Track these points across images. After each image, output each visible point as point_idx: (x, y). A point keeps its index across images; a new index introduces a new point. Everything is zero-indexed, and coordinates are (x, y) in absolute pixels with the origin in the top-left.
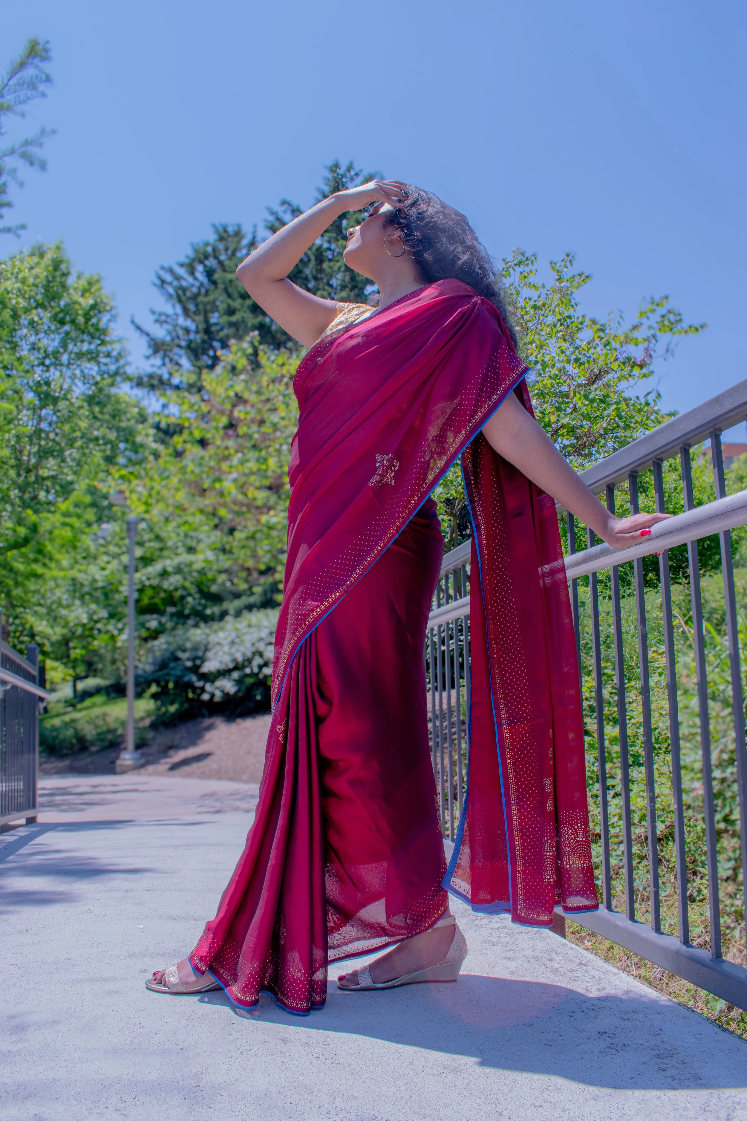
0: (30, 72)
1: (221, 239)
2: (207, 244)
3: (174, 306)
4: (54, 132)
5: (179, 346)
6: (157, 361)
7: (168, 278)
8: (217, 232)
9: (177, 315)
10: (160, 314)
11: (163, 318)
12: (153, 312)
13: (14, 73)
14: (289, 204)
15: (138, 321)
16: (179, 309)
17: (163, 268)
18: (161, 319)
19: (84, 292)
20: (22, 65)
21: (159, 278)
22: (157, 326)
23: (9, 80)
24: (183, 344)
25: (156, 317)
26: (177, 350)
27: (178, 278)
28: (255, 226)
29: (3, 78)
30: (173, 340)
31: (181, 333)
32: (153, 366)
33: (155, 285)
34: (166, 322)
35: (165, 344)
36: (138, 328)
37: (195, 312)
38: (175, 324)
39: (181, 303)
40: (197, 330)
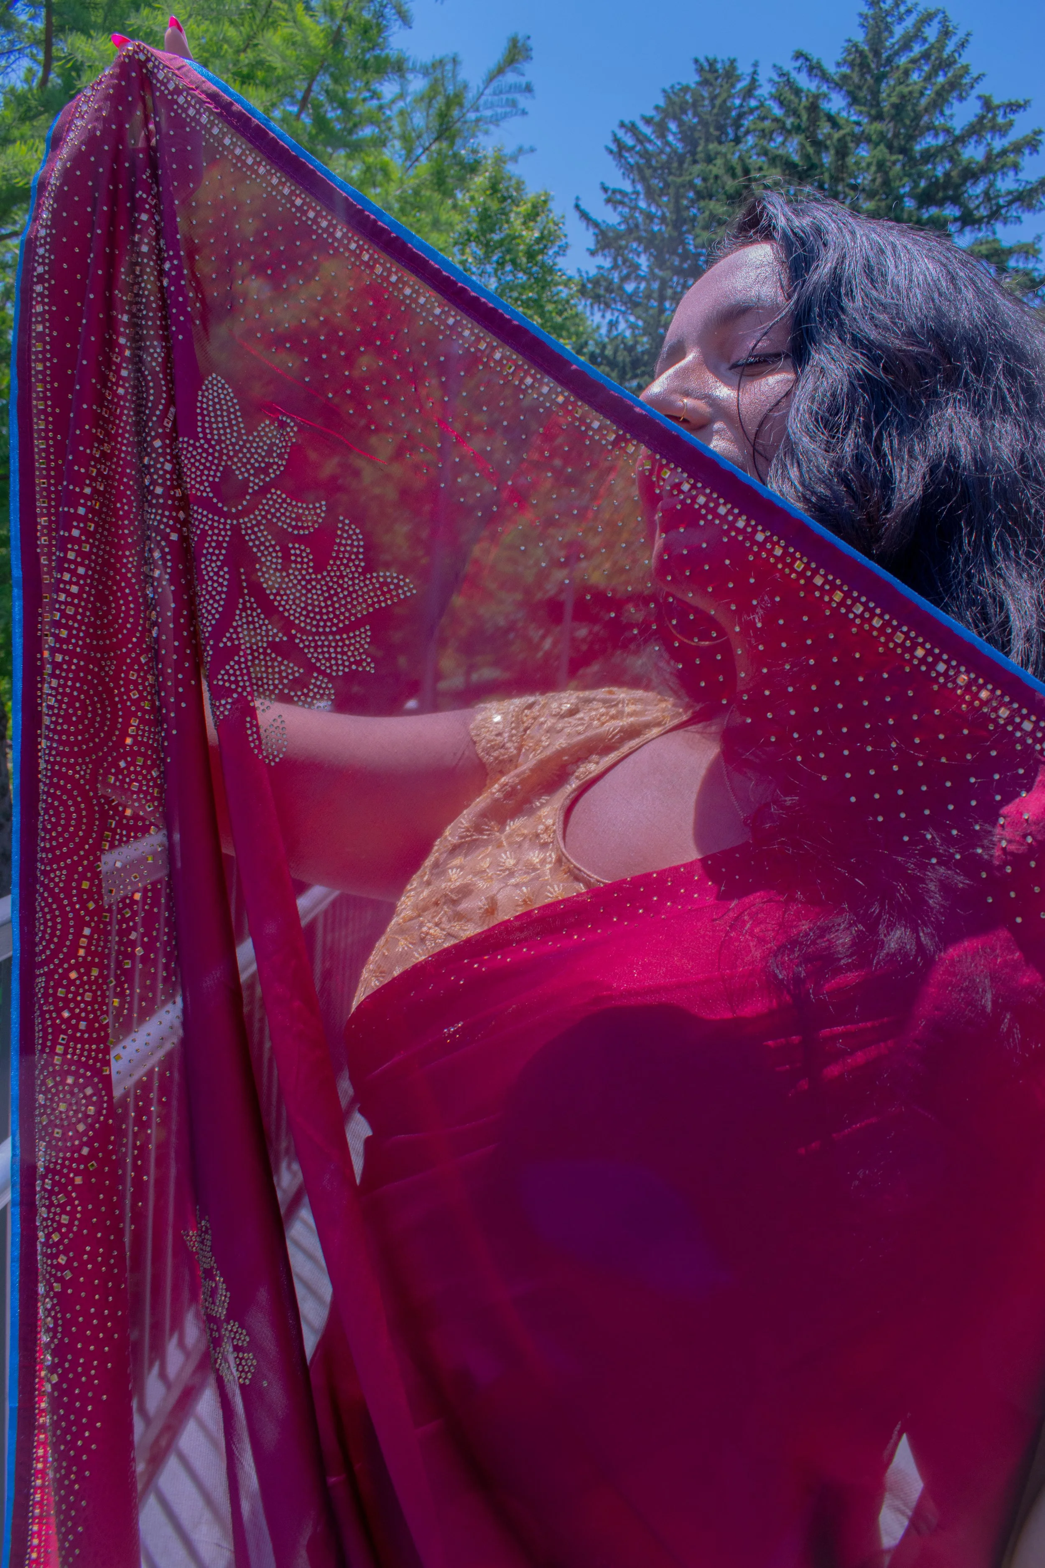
0: (511, 78)
1: (705, 83)
2: (686, 89)
3: (633, 182)
4: (532, 150)
5: (639, 240)
6: (605, 261)
7: (629, 141)
8: (700, 70)
9: (637, 193)
10: (614, 192)
11: (618, 197)
12: (605, 189)
13: (491, 79)
14: (807, 59)
15: (583, 206)
16: (640, 188)
17: (622, 125)
18: (614, 198)
19: (529, 219)
20: (500, 71)
21: (617, 140)
22: (610, 209)
23: (486, 88)
24: (644, 234)
25: (609, 195)
26: (634, 245)
27: (641, 139)
28: (755, 65)
29: (478, 87)
30: (629, 230)
31: (640, 219)
32: (600, 268)
33: (611, 152)
34: (621, 203)
35: (619, 236)
36: (584, 216)
37: (662, 193)
38: (635, 208)
39: (643, 179)
40: (663, 219)
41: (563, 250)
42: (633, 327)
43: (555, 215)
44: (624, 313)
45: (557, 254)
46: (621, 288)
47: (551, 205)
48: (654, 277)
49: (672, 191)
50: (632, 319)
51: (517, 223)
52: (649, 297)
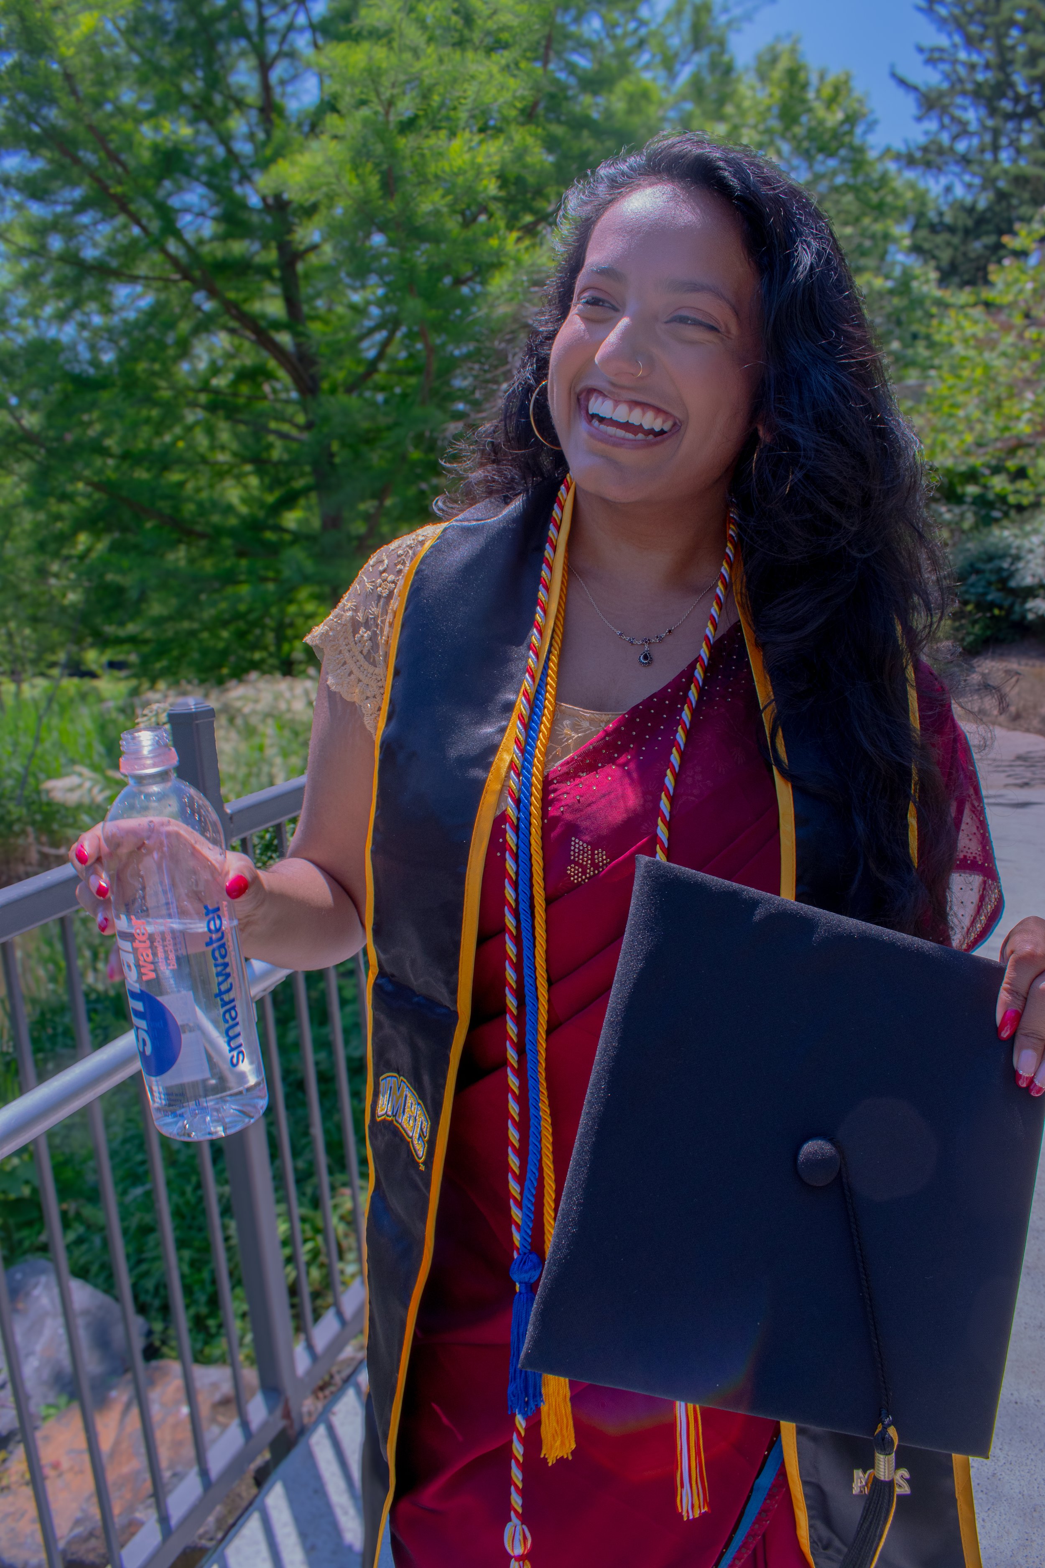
3: (950, 35)
5: (964, 93)
6: (932, 125)
9: (955, 46)
10: (932, 50)
11: (936, 55)
12: (920, 50)
15: (901, 72)
16: (957, 39)
18: (933, 58)
19: (831, 102)
22: (929, 69)
24: (969, 87)
25: (926, 55)
26: (959, 101)
30: (953, 86)
31: (962, 71)
32: (926, 133)
33: (922, 10)
34: (942, 60)
35: (941, 95)
36: (902, 83)
37: (982, 38)
38: (954, 62)
39: (961, 28)
40: (987, 66)
41: (871, 127)
42: (969, 186)
43: (857, 93)
44: (957, 175)
45: (865, 133)
46: (951, 149)
47: (853, 84)
48: (984, 127)
49: (991, 32)
50: (967, 178)
51: (820, 111)
52: (982, 151)
